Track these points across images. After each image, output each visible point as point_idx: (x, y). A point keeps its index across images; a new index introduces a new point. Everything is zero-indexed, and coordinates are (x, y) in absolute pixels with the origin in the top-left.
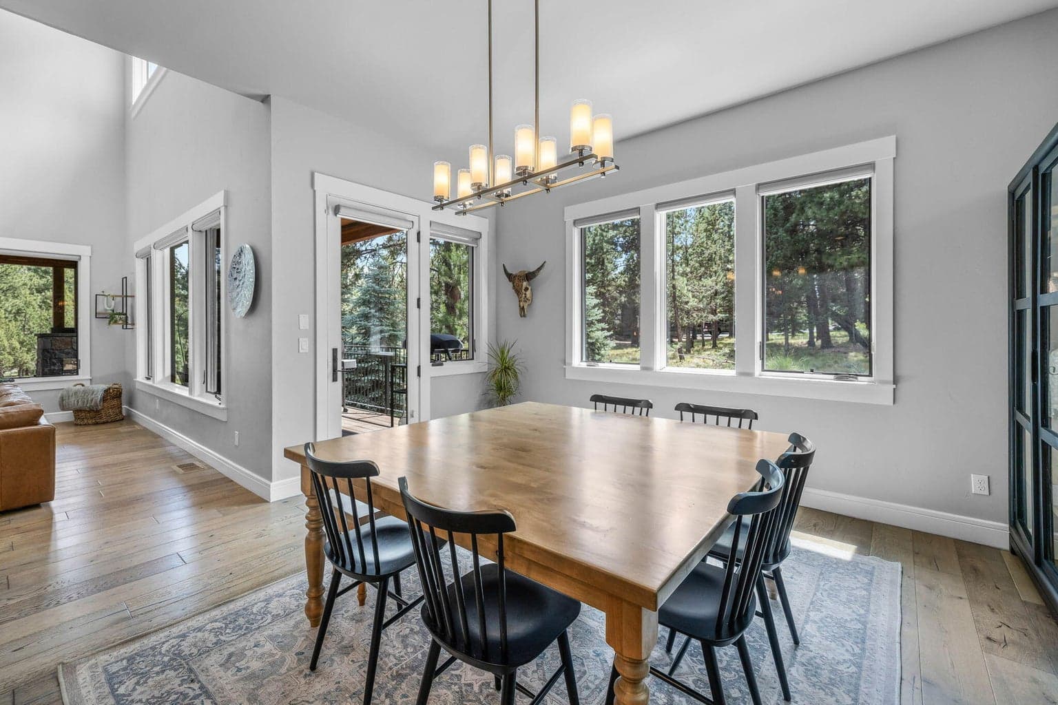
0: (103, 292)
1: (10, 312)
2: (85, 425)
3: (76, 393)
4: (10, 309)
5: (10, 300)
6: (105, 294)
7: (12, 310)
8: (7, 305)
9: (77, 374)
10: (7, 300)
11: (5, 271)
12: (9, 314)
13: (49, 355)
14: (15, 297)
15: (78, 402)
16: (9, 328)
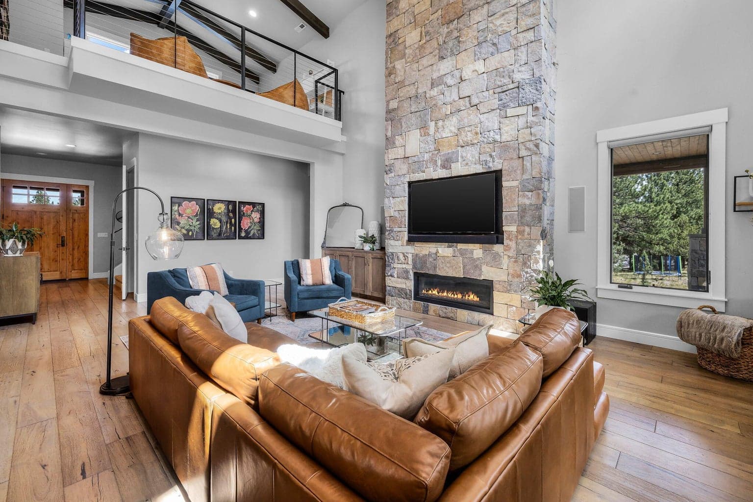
0: (747, 171)
1: (694, 219)
2: (712, 372)
3: (698, 322)
4: (694, 216)
5: (694, 210)
6: (750, 174)
7: (695, 217)
8: (692, 214)
9: (707, 291)
10: (692, 210)
11: (691, 189)
12: (693, 220)
13: (697, 256)
14: (697, 208)
15: (700, 335)
16: (691, 230)
